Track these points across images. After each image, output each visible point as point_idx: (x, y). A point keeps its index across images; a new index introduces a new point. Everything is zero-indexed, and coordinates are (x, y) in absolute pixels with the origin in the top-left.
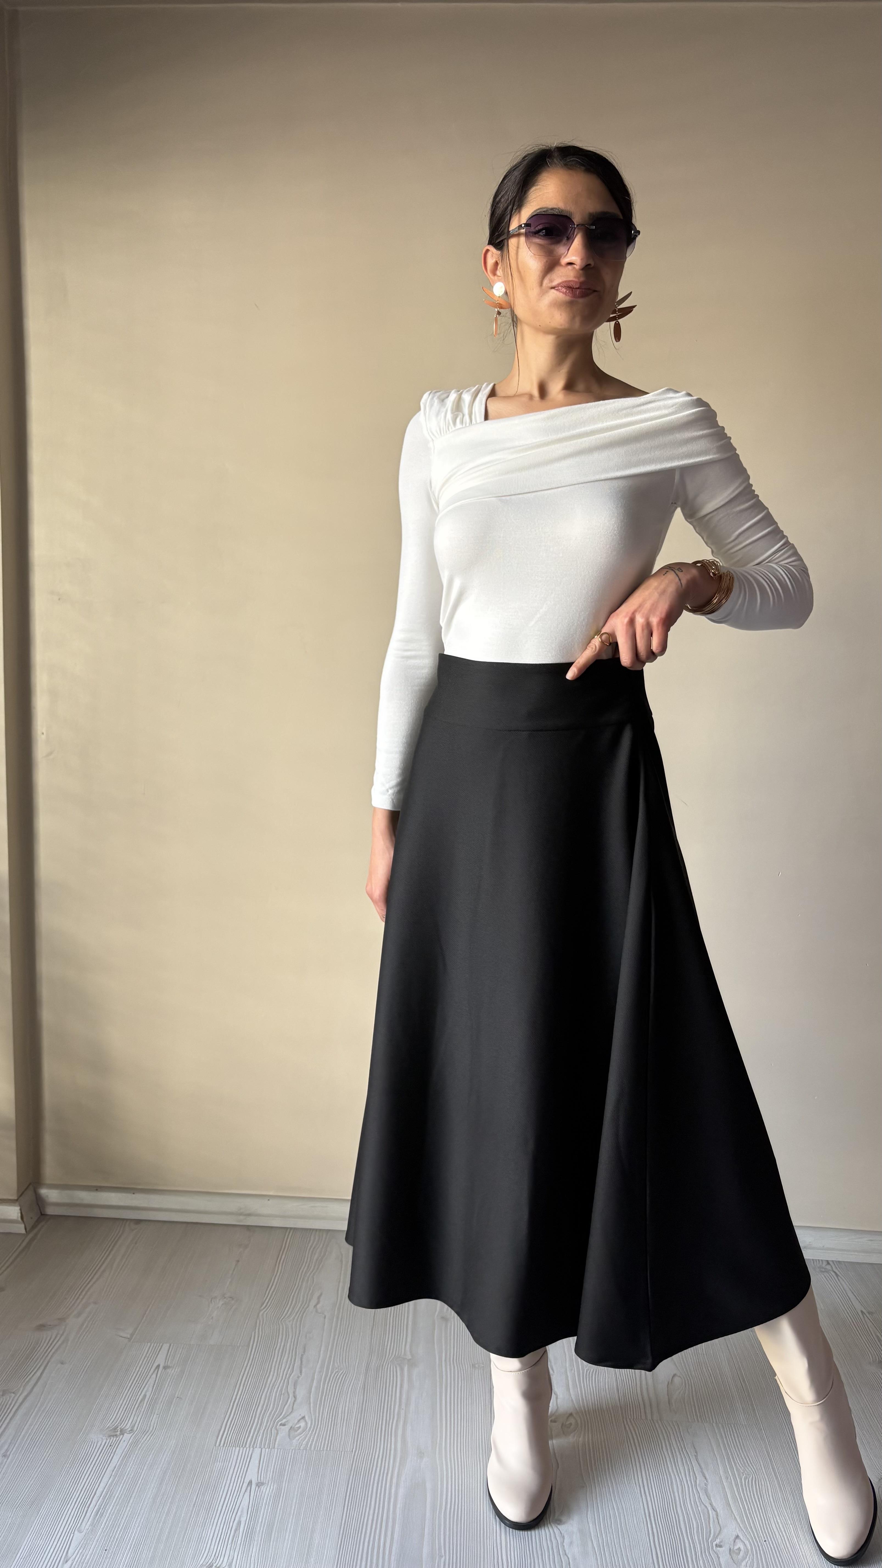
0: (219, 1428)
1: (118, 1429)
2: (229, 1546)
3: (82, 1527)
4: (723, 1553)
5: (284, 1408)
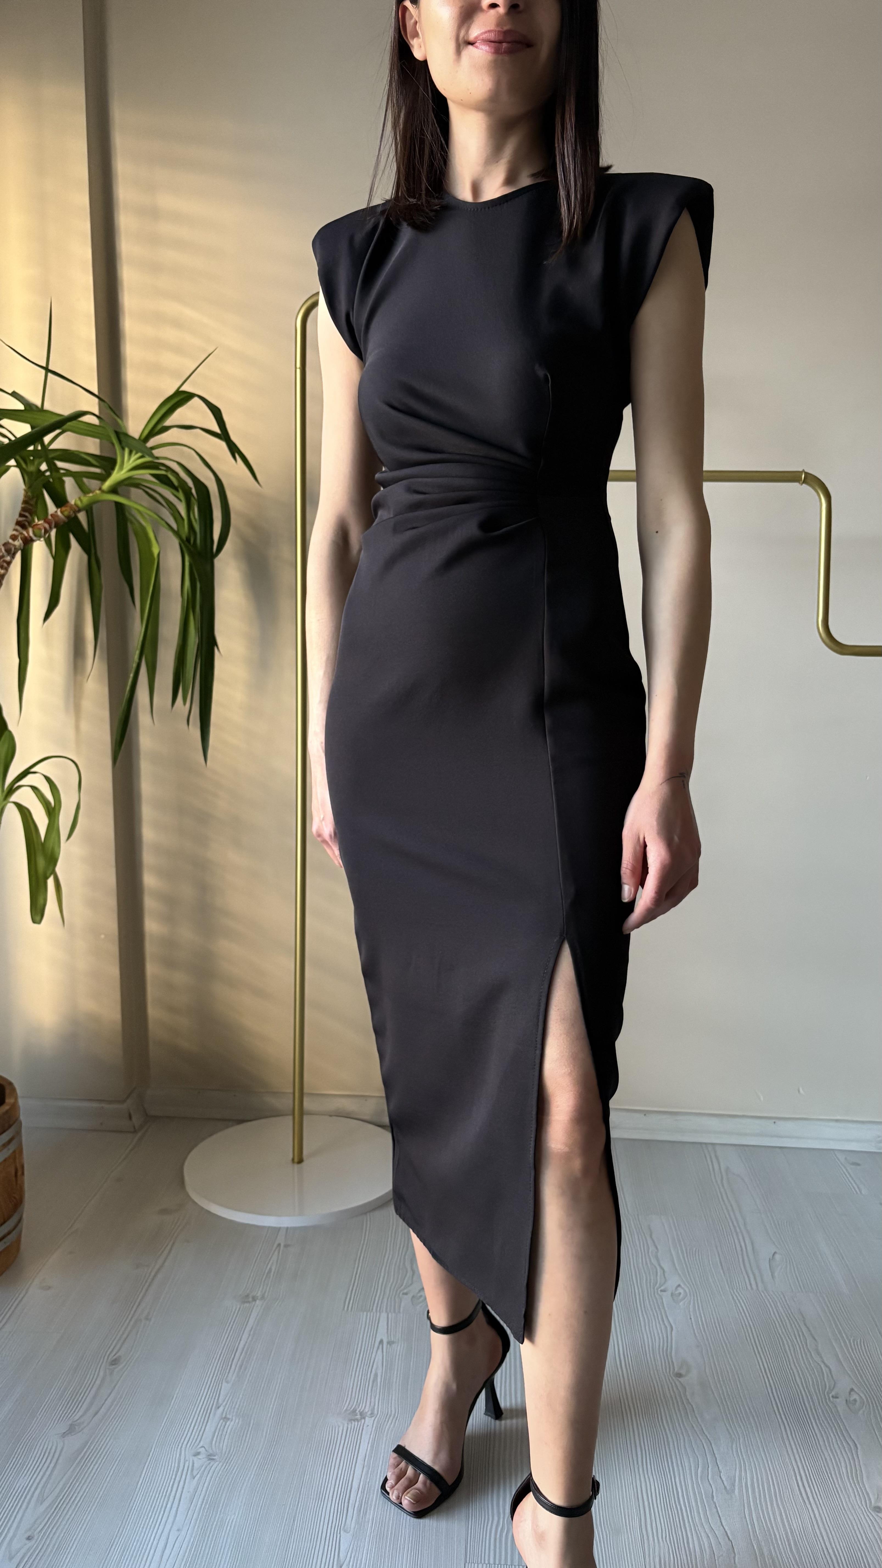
0: (345, 1295)
1: (251, 1296)
2: (369, 1394)
3: (229, 1378)
4: (840, 1404)
5: (404, 1279)
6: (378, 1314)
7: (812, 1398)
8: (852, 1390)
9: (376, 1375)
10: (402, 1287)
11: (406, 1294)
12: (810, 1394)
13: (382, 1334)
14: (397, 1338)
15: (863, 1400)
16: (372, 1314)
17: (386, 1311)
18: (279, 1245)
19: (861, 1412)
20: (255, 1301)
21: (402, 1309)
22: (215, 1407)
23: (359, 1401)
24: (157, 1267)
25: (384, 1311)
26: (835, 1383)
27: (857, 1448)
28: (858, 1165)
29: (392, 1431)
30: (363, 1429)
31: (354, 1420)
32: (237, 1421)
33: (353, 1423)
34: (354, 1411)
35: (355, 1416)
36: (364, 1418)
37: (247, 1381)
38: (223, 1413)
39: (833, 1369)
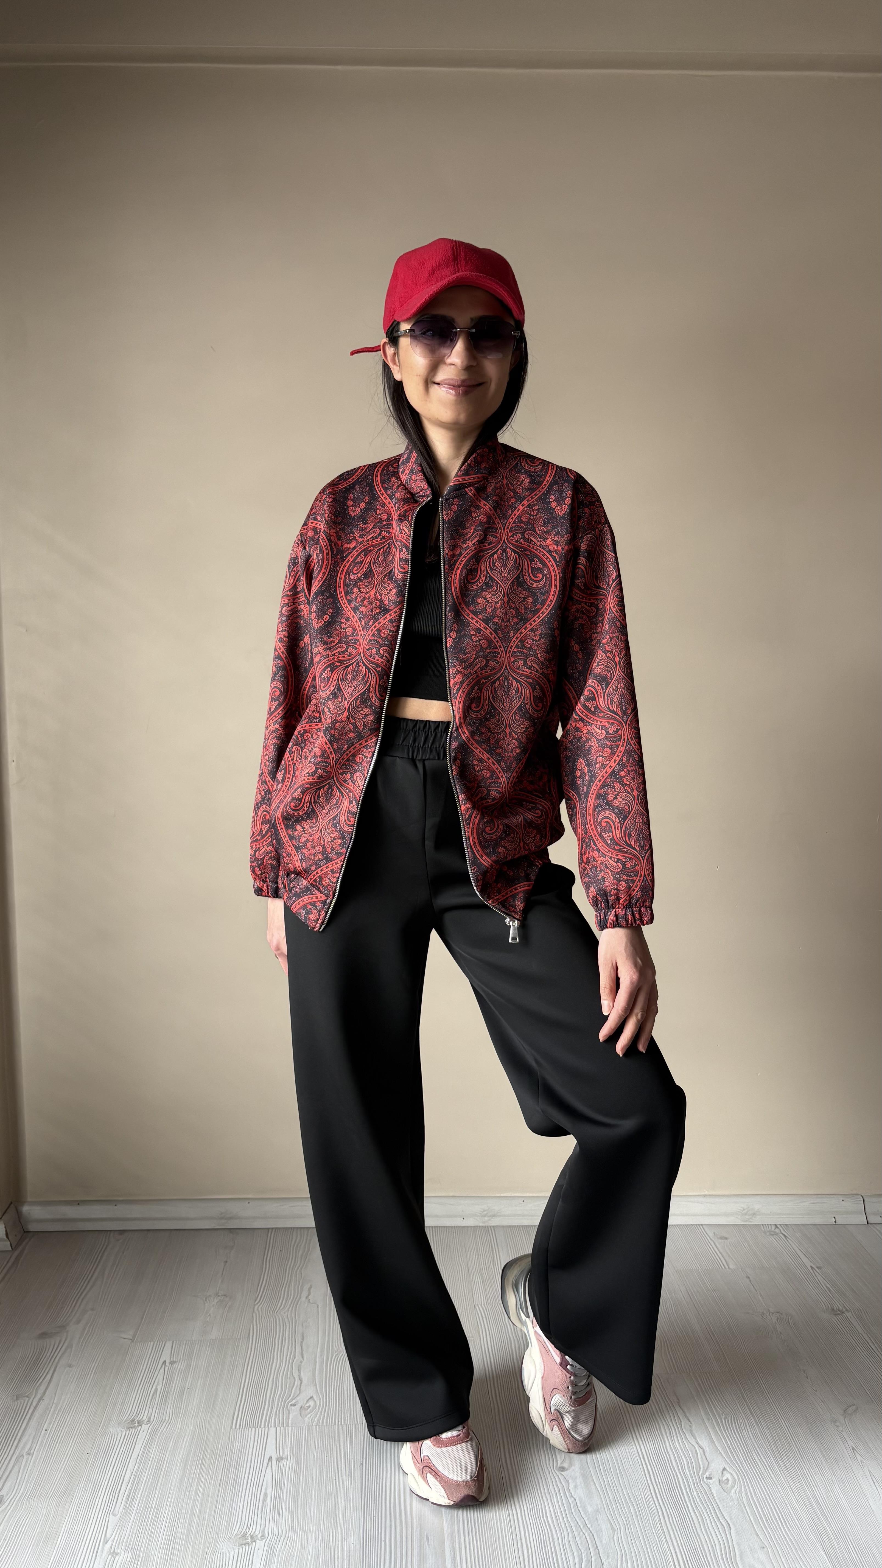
0: (232, 1412)
1: (136, 1421)
2: (259, 1516)
3: (116, 1511)
4: (714, 1484)
5: (292, 1390)
6: (267, 1429)
7: (687, 1481)
8: (724, 1469)
9: (266, 1495)
10: (290, 1398)
11: (294, 1405)
12: (686, 1477)
13: (271, 1451)
14: (286, 1454)
15: (734, 1478)
16: (261, 1429)
17: (275, 1427)
18: (165, 1362)
19: (733, 1491)
20: (141, 1425)
21: (290, 1422)
22: (103, 1542)
23: (249, 1524)
24: (39, 1396)
25: (273, 1425)
26: (708, 1465)
27: (730, 1530)
28: (726, 1239)
29: (284, 1551)
30: (254, 1552)
31: (245, 1544)
32: (126, 1555)
33: (244, 1546)
34: (245, 1535)
35: (246, 1540)
36: (255, 1541)
37: (134, 1512)
38: (111, 1547)
39: (707, 1449)
